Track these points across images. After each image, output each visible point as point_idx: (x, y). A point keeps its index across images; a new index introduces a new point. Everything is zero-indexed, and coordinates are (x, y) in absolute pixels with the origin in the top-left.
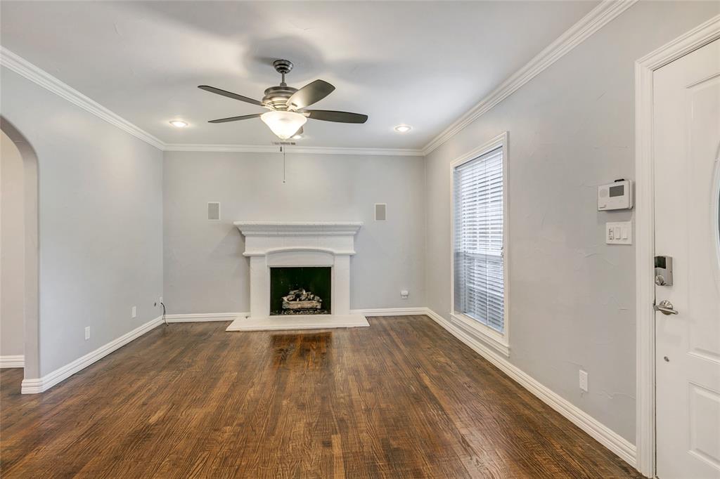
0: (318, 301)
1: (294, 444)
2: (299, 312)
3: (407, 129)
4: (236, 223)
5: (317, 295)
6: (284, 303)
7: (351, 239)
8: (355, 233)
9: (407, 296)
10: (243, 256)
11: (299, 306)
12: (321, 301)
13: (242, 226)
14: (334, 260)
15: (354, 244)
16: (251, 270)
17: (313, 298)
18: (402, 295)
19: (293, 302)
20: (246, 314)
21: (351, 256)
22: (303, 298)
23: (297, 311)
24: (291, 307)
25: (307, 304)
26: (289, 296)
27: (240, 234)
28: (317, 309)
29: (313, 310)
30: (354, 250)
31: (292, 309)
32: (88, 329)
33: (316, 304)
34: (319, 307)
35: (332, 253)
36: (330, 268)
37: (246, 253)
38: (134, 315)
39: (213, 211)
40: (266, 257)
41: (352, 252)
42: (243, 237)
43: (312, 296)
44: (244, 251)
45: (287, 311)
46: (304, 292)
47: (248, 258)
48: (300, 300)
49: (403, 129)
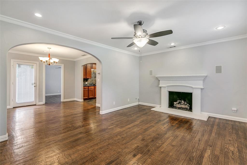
0: (188, 106)
1: (127, 150)
2: (180, 108)
3: (223, 27)
4: (156, 76)
5: (188, 103)
6: (174, 104)
7: (202, 82)
8: (203, 79)
9: (236, 111)
10: (159, 87)
11: (180, 106)
12: (189, 106)
13: (158, 77)
14: (193, 90)
15: (203, 84)
16: (162, 92)
17: (186, 104)
18: (232, 110)
19: (178, 105)
20: (160, 106)
21: (201, 89)
22: (182, 103)
23: (179, 108)
24: (177, 106)
25: (183, 106)
26: (176, 102)
27: (158, 80)
28: (187, 109)
29: (186, 109)
30: (203, 86)
31: (178, 107)
32: (114, 102)
33: (187, 106)
34: (188, 108)
35: (192, 87)
36: (192, 93)
37: (160, 86)
38: (129, 101)
39: (151, 72)
40: (166, 88)
41: (202, 87)
42: (159, 80)
43: (186, 103)
44: (159, 85)
45: (176, 108)
46: (183, 102)
47: (161, 87)
48: (181, 104)
49: (220, 28)
